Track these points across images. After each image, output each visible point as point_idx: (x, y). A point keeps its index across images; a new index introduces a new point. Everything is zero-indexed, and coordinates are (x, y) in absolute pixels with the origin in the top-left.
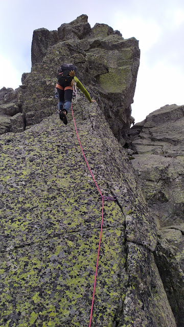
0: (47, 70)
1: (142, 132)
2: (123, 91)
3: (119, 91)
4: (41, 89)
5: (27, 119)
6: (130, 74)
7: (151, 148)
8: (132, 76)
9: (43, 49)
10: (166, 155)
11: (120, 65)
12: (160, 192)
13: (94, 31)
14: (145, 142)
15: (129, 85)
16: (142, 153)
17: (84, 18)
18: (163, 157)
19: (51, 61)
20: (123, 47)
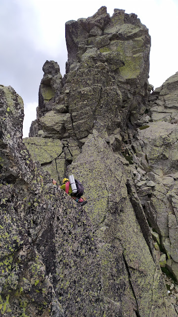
0: (80, 81)
1: (159, 99)
2: (138, 76)
3: (134, 77)
4: (78, 96)
5: (73, 118)
6: (142, 60)
7: (163, 115)
8: (144, 62)
9: (75, 39)
10: (173, 121)
11: (134, 53)
12: (162, 154)
13: (113, 20)
14: (160, 109)
15: (142, 70)
16: (156, 121)
17: (104, 9)
18: (170, 124)
19: (82, 74)
20: (136, 37)
